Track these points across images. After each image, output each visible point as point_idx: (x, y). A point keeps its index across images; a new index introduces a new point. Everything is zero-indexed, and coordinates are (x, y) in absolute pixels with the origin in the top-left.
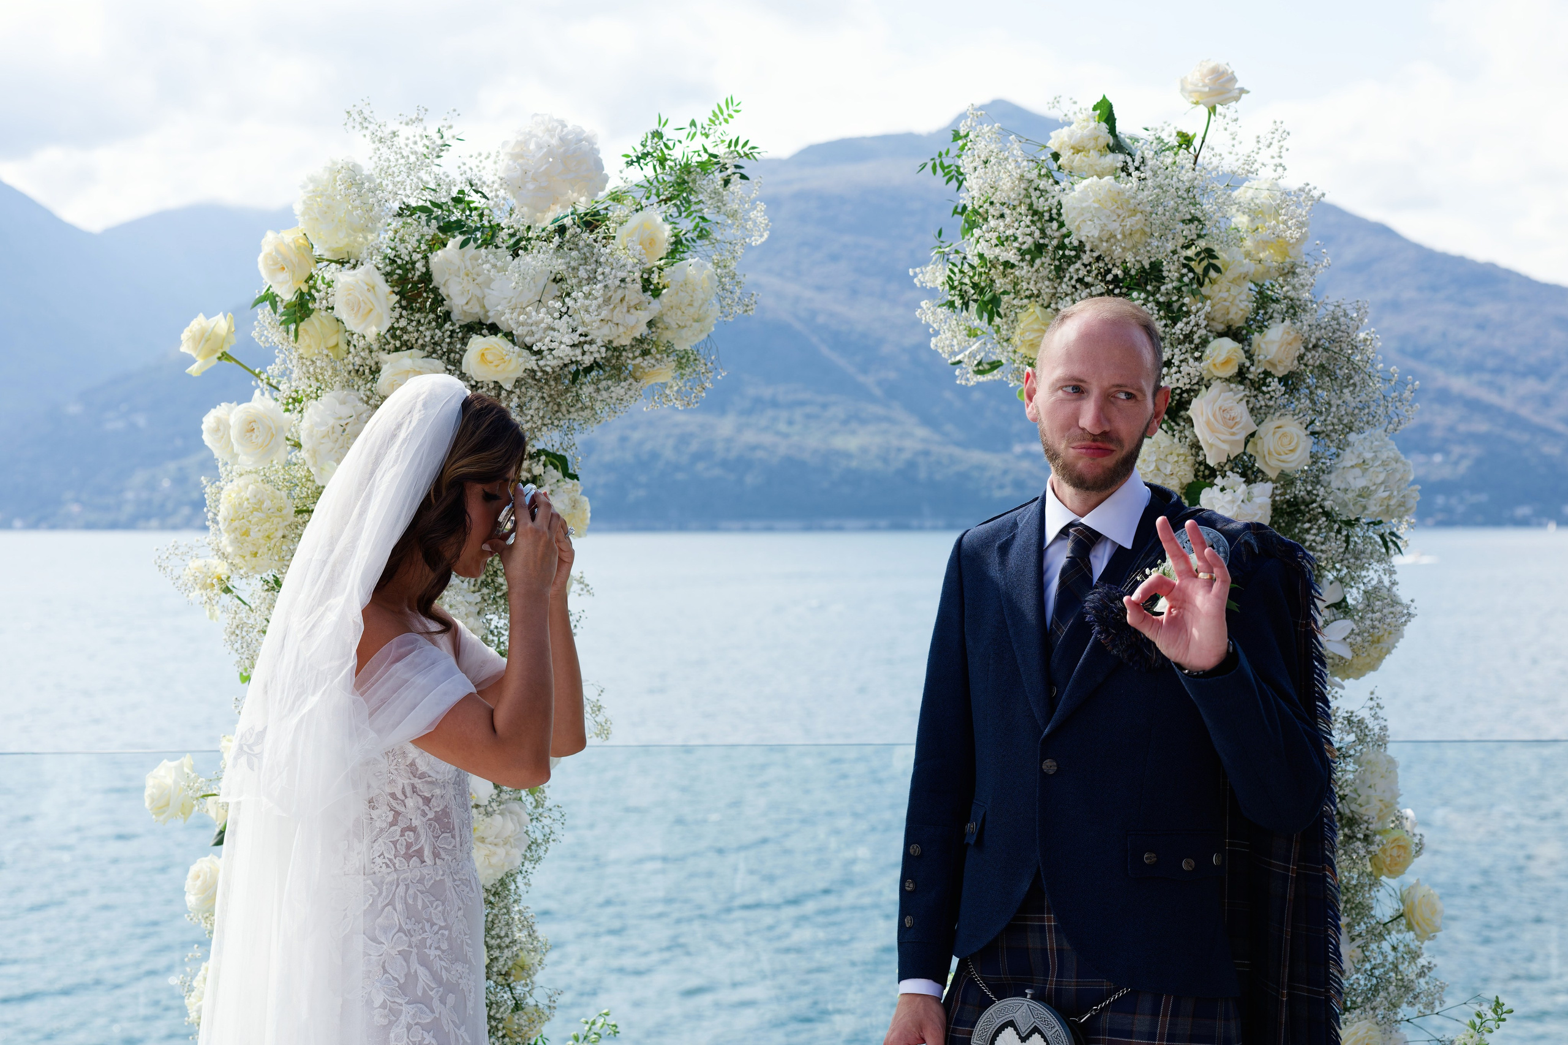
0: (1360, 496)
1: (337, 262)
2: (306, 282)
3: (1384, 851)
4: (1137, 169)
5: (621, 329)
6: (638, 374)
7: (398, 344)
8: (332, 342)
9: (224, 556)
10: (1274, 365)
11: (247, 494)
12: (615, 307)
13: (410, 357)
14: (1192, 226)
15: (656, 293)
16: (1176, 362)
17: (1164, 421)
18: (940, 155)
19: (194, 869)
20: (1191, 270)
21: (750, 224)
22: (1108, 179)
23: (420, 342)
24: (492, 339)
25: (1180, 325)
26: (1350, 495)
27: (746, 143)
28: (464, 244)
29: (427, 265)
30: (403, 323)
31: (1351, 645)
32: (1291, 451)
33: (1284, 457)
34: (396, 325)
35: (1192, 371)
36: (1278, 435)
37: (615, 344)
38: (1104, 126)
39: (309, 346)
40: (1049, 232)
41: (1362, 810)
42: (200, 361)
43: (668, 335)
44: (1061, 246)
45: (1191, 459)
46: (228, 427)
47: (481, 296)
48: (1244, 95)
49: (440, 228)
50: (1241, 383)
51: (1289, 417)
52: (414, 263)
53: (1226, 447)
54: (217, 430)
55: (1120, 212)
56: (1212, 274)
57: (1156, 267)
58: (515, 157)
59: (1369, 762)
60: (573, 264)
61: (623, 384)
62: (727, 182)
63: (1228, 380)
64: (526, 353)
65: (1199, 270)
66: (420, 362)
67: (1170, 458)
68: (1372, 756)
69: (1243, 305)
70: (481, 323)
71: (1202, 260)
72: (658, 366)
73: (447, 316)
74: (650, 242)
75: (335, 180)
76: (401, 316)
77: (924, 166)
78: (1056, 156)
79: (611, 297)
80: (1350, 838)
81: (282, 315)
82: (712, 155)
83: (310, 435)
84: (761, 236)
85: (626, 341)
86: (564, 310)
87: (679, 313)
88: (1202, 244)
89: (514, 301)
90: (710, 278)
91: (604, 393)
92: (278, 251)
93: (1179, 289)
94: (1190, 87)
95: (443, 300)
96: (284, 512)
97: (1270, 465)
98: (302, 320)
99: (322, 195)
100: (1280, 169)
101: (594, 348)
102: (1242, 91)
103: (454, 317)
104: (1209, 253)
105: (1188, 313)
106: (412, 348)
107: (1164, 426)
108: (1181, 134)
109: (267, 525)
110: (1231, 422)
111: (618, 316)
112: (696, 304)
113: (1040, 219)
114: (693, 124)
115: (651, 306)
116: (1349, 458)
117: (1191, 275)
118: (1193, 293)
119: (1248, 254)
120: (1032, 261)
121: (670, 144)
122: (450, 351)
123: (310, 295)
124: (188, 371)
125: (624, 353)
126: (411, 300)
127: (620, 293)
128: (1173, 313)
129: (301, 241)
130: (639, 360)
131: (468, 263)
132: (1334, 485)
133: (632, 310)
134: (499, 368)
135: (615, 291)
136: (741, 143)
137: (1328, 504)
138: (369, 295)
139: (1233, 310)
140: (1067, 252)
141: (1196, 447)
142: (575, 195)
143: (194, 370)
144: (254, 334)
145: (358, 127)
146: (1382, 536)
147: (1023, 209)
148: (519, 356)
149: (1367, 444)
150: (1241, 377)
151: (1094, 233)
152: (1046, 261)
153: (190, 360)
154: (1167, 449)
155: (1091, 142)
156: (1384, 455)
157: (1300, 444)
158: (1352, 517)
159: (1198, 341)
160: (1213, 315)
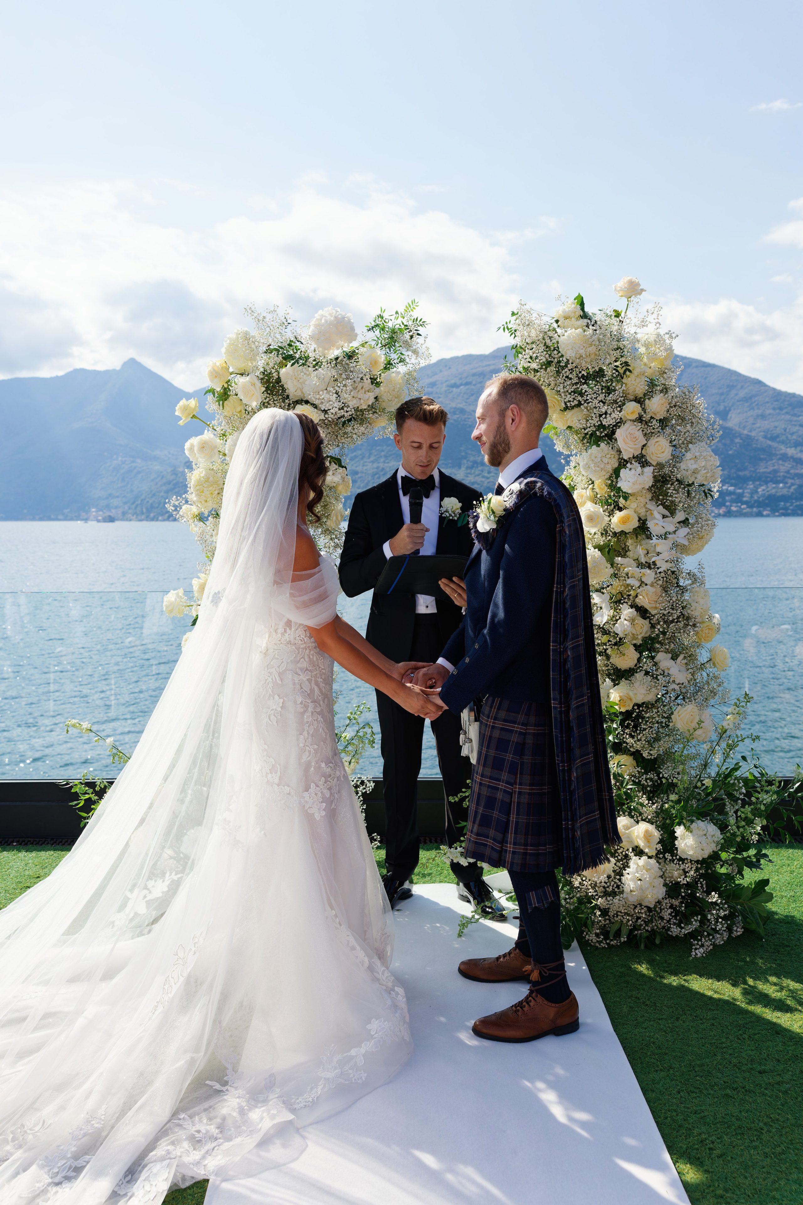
0: (694, 473)
1: (240, 374)
2: (227, 383)
3: (702, 631)
4: (593, 325)
5: (362, 401)
6: (371, 422)
8: (238, 409)
10: (655, 414)
11: (202, 475)
12: (359, 391)
14: (618, 351)
15: (378, 384)
16: (609, 412)
17: (608, 439)
18: (507, 323)
20: (617, 371)
22: (579, 330)
24: (306, 406)
25: (611, 395)
26: (690, 472)
27: (421, 320)
28: (294, 365)
29: (278, 375)
30: (268, 398)
31: (689, 539)
32: (663, 453)
33: (659, 455)
34: (265, 399)
35: (617, 417)
36: (657, 446)
37: (360, 408)
38: (579, 307)
39: (229, 412)
40: (553, 355)
41: (692, 613)
42: (184, 418)
43: (384, 405)
44: (559, 362)
45: (617, 457)
46: (194, 447)
47: (301, 388)
48: (644, 293)
49: (283, 358)
50: (640, 422)
51: (661, 437)
52: (273, 374)
53: (632, 451)
54: (190, 449)
55: (585, 345)
56: (628, 373)
57: (601, 370)
58: (316, 326)
59: (696, 592)
60: (340, 372)
61: (365, 426)
62: (412, 337)
63: (634, 421)
64: (320, 412)
65: (621, 371)
67: (608, 456)
68: (698, 589)
69: (642, 387)
70: (302, 401)
71: (623, 367)
72: (379, 418)
73: (288, 396)
74: (375, 362)
75: (239, 338)
76: (267, 396)
77: (499, 328)
78: (557, 321)
79: (356, 386)
80: (686, 625)
81: (217, 398)
82: (406, 326)
85: (364, 407)
86: (334, 391)
87: (388, 394)
88: (623, 360)
89: (315, 389)
90: (402, 379)
91: (355, 430)
92: (214, 370)
93: (611, 380)
94: (618, 289)
95: (286, 390)
97: (653, 459)
98: (226, 400)
99: (233, 344)
100: (658, 325)
101: (349, 409)
102: (642, 290)
103: (290, 396)
104: (626, 364)
105: (615, 390)
107: (607, 442)
108: (615, 311)
109: (211, 488)
110: (634, 439)
111: (360, 395)
112: (396, 390)
113: (550, 350)
114: (397, 313)
115: (376, 391)
116: (689, 455)
117: (617, 373)
118: (618, 381)
119: (645, 364)
120: (546, 370)
121: (387, 321)
123: (229, 389)
124: (179, 423)
125: (365, 412)
126: (272, 391)
128: (609, 390)
129: (224, 365)
130: (371, 415)
131: (295, 373)
132: (682, 468)
133: (367, 393)
135: (358, 384)
136: (419, 320)
137: (679, 476)
138: (252, 387)
139: (637, 389)
140: (562, 364)
141: (619, 451)
142: (342, 342)
143: (181, 423)
144: (206, 407)
145: (250, 315)
146: (704, 491)
147: (542, 345)
148: (317, 414)
149: (697, 449)
150: (640, 419)
151: (573, 355)
152: (552, 369)
153: (180, 418)
154: (606, 452)
155: (573, 314)
156: (704, 454)
157: (667, 450)
158: (690, 482)
159: (620, 403)
160: (628, 392)
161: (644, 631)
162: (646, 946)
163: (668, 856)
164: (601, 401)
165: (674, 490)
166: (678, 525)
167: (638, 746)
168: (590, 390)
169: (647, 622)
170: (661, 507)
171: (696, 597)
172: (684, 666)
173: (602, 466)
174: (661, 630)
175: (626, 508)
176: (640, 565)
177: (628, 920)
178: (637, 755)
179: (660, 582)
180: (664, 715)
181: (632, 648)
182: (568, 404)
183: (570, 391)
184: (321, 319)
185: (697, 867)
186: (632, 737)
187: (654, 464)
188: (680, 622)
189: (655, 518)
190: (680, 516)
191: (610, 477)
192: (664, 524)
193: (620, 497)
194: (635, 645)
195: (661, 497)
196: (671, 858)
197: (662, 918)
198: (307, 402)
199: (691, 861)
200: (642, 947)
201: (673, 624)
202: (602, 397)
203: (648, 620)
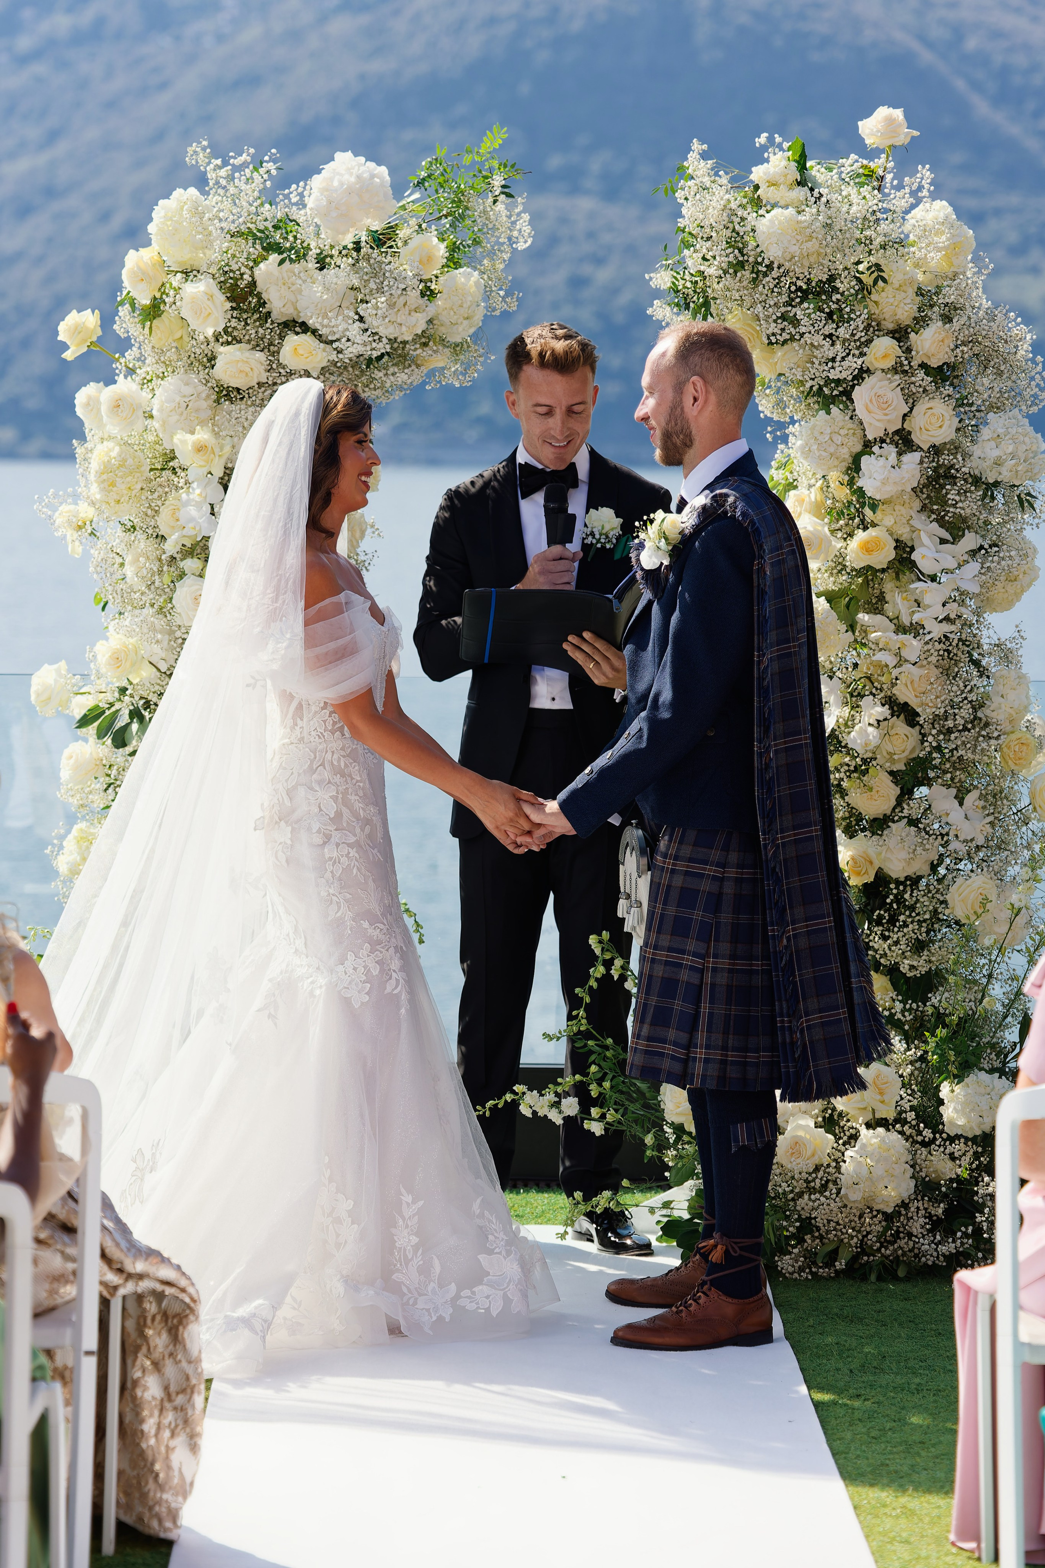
0: (996, 464)
1: (182, 272)
2: (159, 289)
3: (1013, 747)
4: (816, 201)
5: (404, 329)
6: (419, 362)
7: (230, 339)
8: (178, 335)
9: (93, 504)
10: (928, 358)
11: (114, 455)
12: (399, 310)
13: (239, 350)
14: (863, 245)
15: (433, 297)
16: (838, 358)
17: (842, 402)
19: (66, 752)
20: (859, 281)
21: (515, 234)
22: (791, 211)
23: (247, 337)
24: (303, 337)
26: (989, 463)
27: (513, 165)
28: (282, 262)
29: (252, 276)
30: (234, 323)
32: (941, 427)
33: (930, 433)
34: (228, 325)
35: (854, 364)
36: (927, 415)
37: (399, 340)
38: (792, 166)
39: (160, 339)
41: (994, 715)
42: (74, 347)
43: (442, 331)
44: (757, 263)
45: (859, 432)
46: (98, 402)
47: (294, 301)
49: (263, 248)
50: (899, 374)
51: (938, 400)
52: (242, 275)
53: (882, 426)
54: (88, 404)
55: (799, 237)
56: (880, 283)
57: (833, 278)
59: (1002, 677)
60: (365, 278)
61: (406, 371)
62: (495, 202)
63: (886, 372)
64: (329, 348)
65: (868, 281)
66: (248, 354)
67: (843, 432)
68: (1005, 673)
69: (907, 309)
70: (294, 321)
71: (873, 272)
72: (434, 355)
73: (269, 313)
74: (429, 259)
75: (182, 208)
76: (232, 317)
78: (757, 187)
79: (395, 303)
81: (139, 315)
82: (487, 179)
83: (161, 410)
84: (526, 242)
85: (408, 337)
86: (357, 318)
87: (452, 313)
88: (872, 259)
89: (319, 305)
90: (477, 283)
91: (391, 377)
92: (139, 268)
93: (846, 299)
95: (265, 303)
96: (143, 469)
97: (922, 439)
98: (154, 318)
103: (274, 315)
104: (878, 267)
105: (851, 318)
106: (240, 342)
107: (841, 406)
109: (129, 481)
110: (885, 405)
111: (401, 318)
112: (465, 306)
113: (741, 241)
115: (427, 309)
116: (986, 433)
117: (859, 285)
119: (916, 265)
120: (736, 272)
121: (451, 168)
122: (271, 344)
123: (161, 298)
124: (63, 356)
125: (407, 346)
126: (241, 306)
127: (402, 300)
129: (156, 258)
131: (285, 275)
132: (976, 454)
133: (413, 313)
134: (308, 360)
135: (399, 298)
136: (509, 166)
137: (968, 469)
138: (209, 303)
139: (898, 313)
140: (760, 268)
141: (861, 425)
142: (369, 220)
143: (69, 355)
144: (115, 327)
146: (1019, 496)
147: (728, 233)
148: (324, 350)
149: (1003, 421)
150: (897, 369)
151: (780, 253)
152: (747, 274)
153: (65, 347)
154: (840, 424)
155: (783, 179)
156: (1013, 431)
157: (947, 423)
158: (991, 481)
159: (863, 340)
160: (881, 317)
161: (909, 748)
162: (879, 1278)
163: (928, 1134)
164: (830, 336)
165: (959, 494)
166: (966, 557)
167: (894, 956)
168: (806, 319)
169: (915, 731)
170: (935, 524)
171: (1001, 687)
172: (980, 811)
173: (832, 450)
174: (934, 744)
175: (874, 525)
176: (901, 629)
177: (852, 1237)
178: (893, 972)
179: (934, 659)
180: (938, 896)
181: (887, 779)
182: (773, 339)
183: (774, 317)
184: (331, 179)
185: (975, 1153)
186: (885, 938)
187: (925, 448)
188: (969, 730)
189: (923, 545)
190: (970, 541)
191: (849, 468)
192: (937, 556)
193: (863, 505)
194: (891, 773)
195: (935, 507)
196: (931, 1136)
197: (910, 1235)
198: (305, 328)
199: (967, 1139)
200: (873, 1278)
201: (957, 734)
202: (828, 329)
203: (918, 728)
